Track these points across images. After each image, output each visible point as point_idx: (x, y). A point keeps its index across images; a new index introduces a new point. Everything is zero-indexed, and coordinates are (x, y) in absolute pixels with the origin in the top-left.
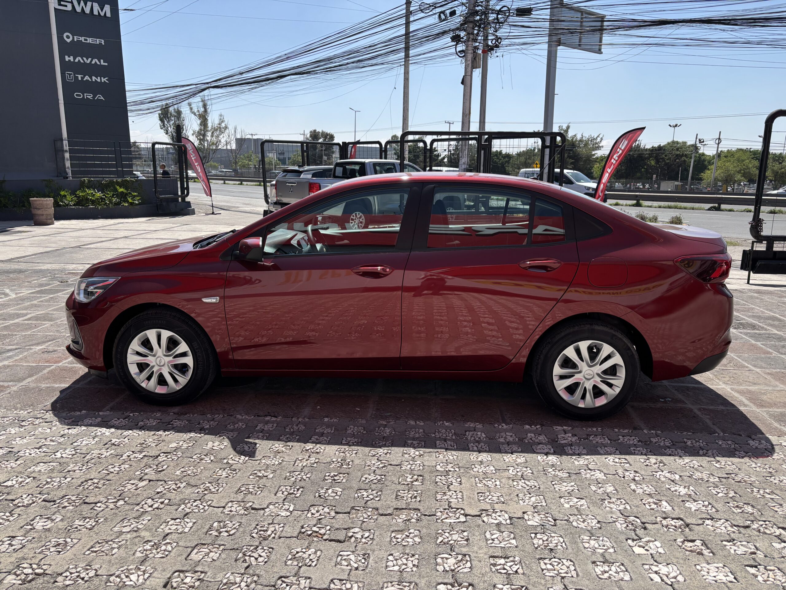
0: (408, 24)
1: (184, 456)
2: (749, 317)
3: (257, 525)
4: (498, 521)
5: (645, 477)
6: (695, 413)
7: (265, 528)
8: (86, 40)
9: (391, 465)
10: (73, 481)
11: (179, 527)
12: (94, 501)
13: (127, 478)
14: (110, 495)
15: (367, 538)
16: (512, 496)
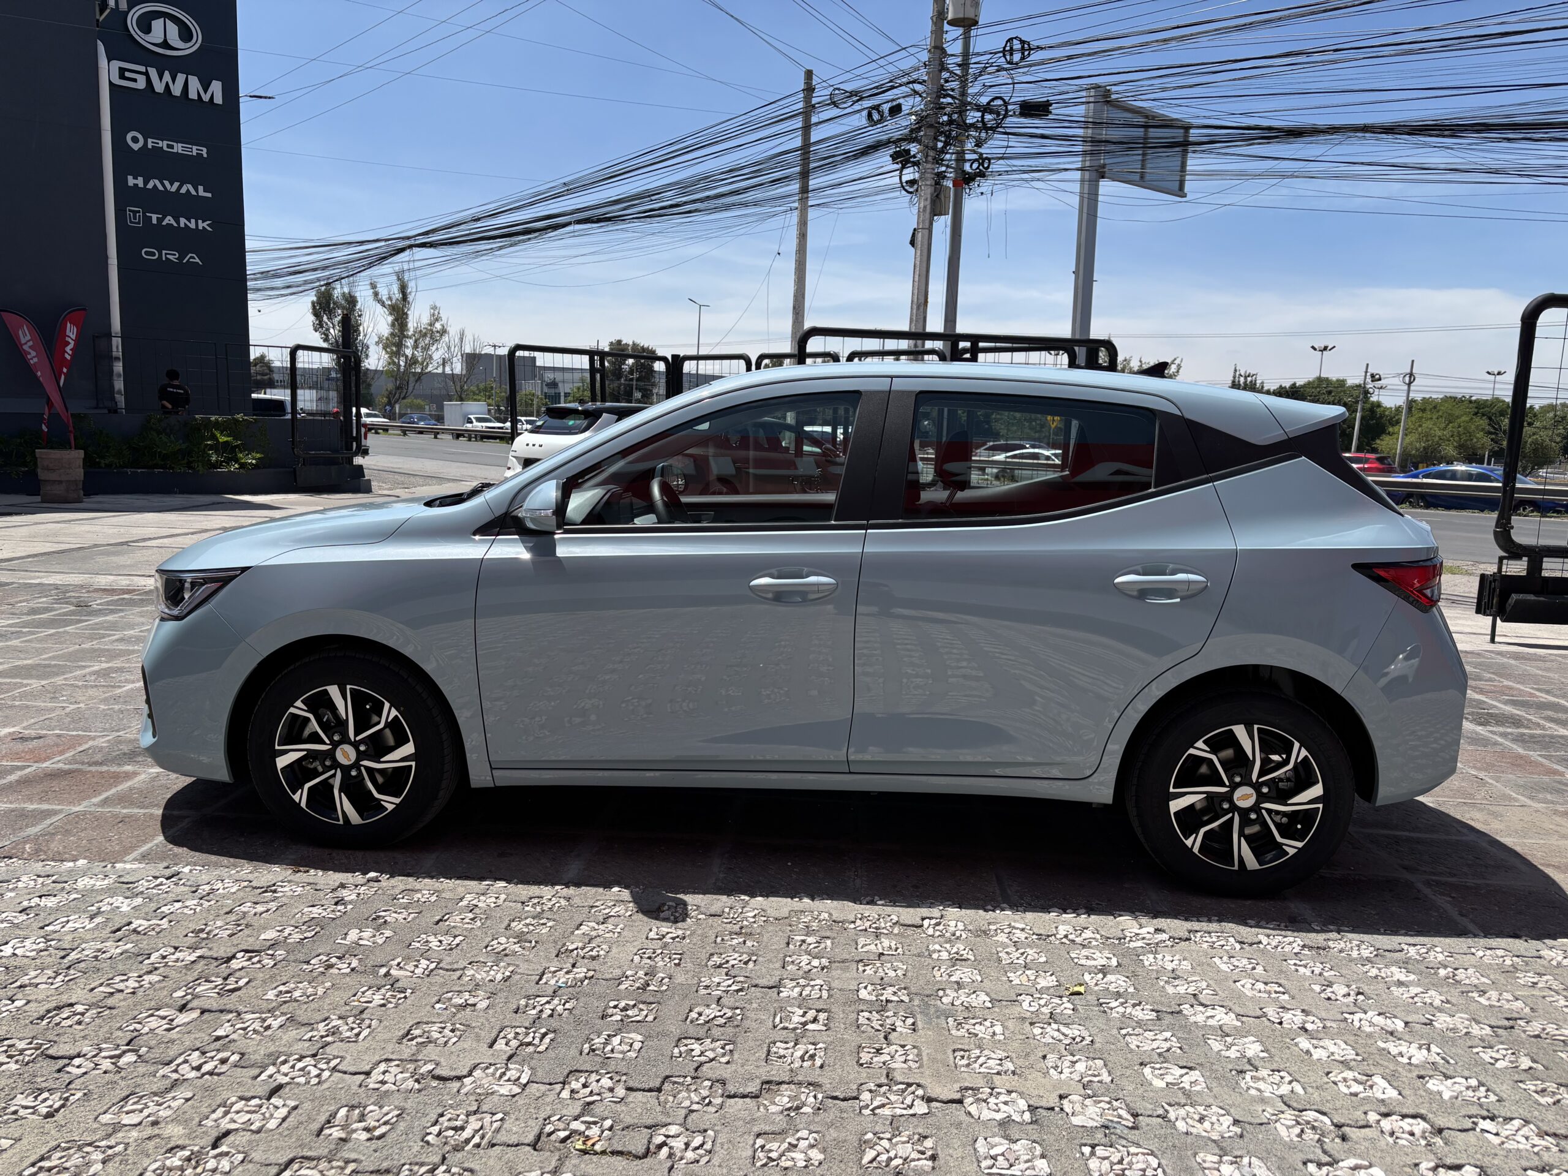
0: (807, 128)
1: (291, 957)
2: (1506, 703)
3: (442, 1115)
4: (1006, 1115)
5: (1328, 1024)
6: (1419, 891)
7: (458, 1123)
8: (172, 147)
9: (756, 986)
10: (26, 1008)
11: (253, 1116)
12: (68, 1054)
13: (153, 1003)
14: (106, 1040)
15: (697, 1148)
16: (1032, 1058)
